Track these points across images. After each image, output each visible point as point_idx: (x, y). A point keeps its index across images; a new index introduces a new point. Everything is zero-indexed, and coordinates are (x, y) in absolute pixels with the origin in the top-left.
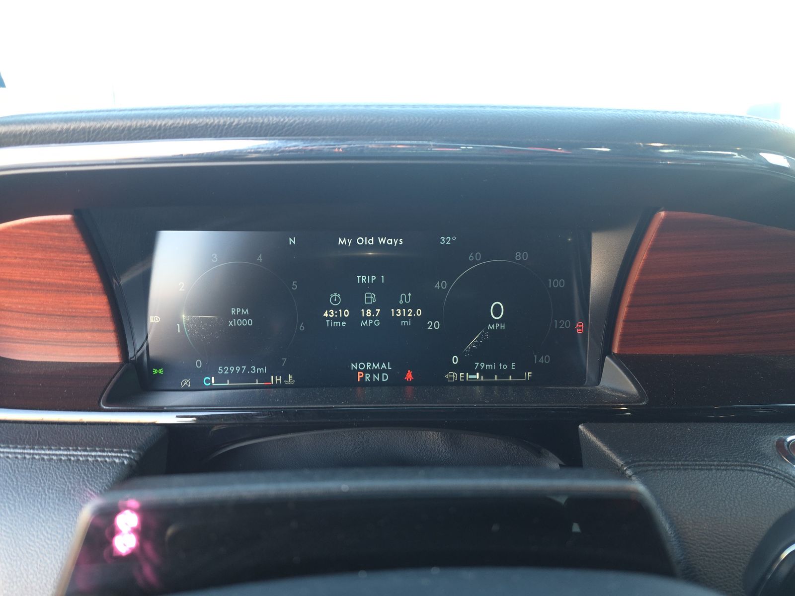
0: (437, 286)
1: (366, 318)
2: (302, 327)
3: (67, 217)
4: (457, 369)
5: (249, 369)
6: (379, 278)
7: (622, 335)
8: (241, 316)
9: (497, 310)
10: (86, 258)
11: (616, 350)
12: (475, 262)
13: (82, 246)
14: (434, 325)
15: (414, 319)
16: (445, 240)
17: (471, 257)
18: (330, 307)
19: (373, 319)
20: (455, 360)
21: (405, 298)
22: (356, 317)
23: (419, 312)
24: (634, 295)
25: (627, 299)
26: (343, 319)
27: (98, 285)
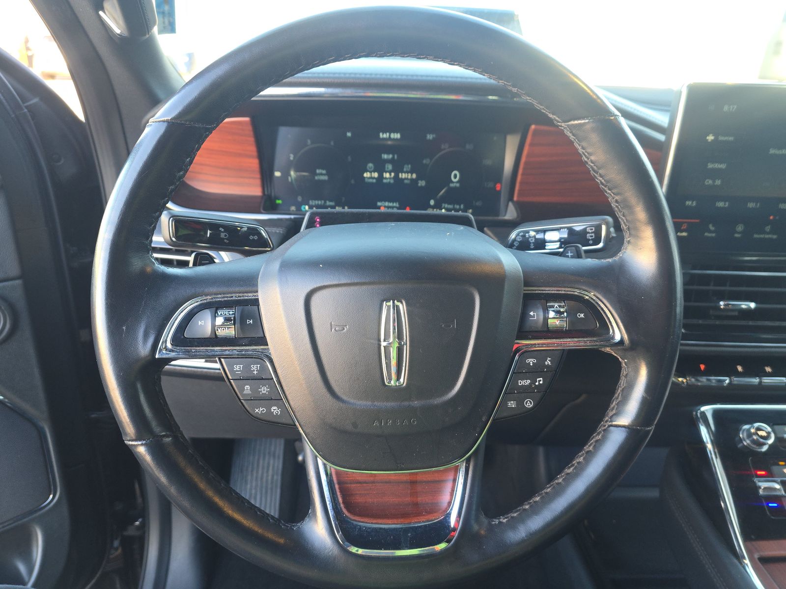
0: (424, 162)
1: (386, 178)
2: (353, 182)
3: (247, 119)
4: (433, 207)
5: (325, 202)
6: (394, 157)
7: (519, 191)
8: (321, 174)
9: (455, 176)
10: (252, 140)
11: (515, 199)
12: (444, 149)
13: (252, 133)
14: (422, 183)
15: (412, 180)
16: (430, 137)
17: (443, 147)
18: (367, 171)
19: (390, 178)
20: (432, 202)
21: (407, 167)
22: (381, 176)
23: (414, 176)
24: (524, 169)
25: (520, 171)
26: (374, 178)
27: (255, 154)
